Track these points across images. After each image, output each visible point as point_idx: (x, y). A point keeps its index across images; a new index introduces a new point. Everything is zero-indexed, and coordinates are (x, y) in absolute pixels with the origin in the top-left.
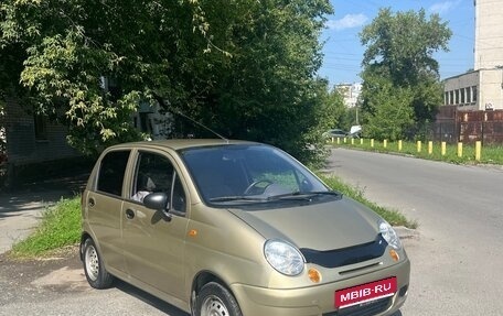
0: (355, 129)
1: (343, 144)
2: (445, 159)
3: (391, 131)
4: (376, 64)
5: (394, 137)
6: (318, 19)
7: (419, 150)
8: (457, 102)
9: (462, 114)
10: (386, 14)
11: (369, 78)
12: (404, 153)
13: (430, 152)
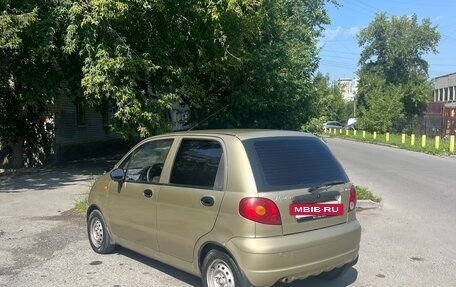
0: (351, 121)
1: (338, 135)
2: (424, 150)
3: (382, 123)
4: (371, 64)
5: (385, 129)
6: (316, 28)
7: (403, 142)
8: (446, 99)
9: (449, 110)
10: (382, 19)
11: (365, 76)
12: (390, 144)
13: (413, 143)
